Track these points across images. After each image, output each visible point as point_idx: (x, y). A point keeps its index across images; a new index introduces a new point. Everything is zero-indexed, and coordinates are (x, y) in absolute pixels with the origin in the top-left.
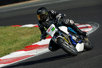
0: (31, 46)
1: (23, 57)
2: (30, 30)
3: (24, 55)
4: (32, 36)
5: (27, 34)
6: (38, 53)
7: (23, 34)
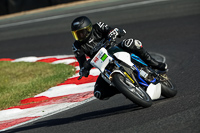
0: (33, 99)
1: (17, 121)
2: (31, 68)
3: (18, 117)
4: (35, 80)
5: (25, 75)
6: (46, 112)
7: (17, 77)
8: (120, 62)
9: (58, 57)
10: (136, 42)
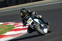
0: (1, 36)
2: (1, 26)
8: (35, 22)
9: (9, 23)
10: (40, 16)
